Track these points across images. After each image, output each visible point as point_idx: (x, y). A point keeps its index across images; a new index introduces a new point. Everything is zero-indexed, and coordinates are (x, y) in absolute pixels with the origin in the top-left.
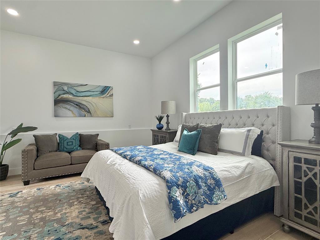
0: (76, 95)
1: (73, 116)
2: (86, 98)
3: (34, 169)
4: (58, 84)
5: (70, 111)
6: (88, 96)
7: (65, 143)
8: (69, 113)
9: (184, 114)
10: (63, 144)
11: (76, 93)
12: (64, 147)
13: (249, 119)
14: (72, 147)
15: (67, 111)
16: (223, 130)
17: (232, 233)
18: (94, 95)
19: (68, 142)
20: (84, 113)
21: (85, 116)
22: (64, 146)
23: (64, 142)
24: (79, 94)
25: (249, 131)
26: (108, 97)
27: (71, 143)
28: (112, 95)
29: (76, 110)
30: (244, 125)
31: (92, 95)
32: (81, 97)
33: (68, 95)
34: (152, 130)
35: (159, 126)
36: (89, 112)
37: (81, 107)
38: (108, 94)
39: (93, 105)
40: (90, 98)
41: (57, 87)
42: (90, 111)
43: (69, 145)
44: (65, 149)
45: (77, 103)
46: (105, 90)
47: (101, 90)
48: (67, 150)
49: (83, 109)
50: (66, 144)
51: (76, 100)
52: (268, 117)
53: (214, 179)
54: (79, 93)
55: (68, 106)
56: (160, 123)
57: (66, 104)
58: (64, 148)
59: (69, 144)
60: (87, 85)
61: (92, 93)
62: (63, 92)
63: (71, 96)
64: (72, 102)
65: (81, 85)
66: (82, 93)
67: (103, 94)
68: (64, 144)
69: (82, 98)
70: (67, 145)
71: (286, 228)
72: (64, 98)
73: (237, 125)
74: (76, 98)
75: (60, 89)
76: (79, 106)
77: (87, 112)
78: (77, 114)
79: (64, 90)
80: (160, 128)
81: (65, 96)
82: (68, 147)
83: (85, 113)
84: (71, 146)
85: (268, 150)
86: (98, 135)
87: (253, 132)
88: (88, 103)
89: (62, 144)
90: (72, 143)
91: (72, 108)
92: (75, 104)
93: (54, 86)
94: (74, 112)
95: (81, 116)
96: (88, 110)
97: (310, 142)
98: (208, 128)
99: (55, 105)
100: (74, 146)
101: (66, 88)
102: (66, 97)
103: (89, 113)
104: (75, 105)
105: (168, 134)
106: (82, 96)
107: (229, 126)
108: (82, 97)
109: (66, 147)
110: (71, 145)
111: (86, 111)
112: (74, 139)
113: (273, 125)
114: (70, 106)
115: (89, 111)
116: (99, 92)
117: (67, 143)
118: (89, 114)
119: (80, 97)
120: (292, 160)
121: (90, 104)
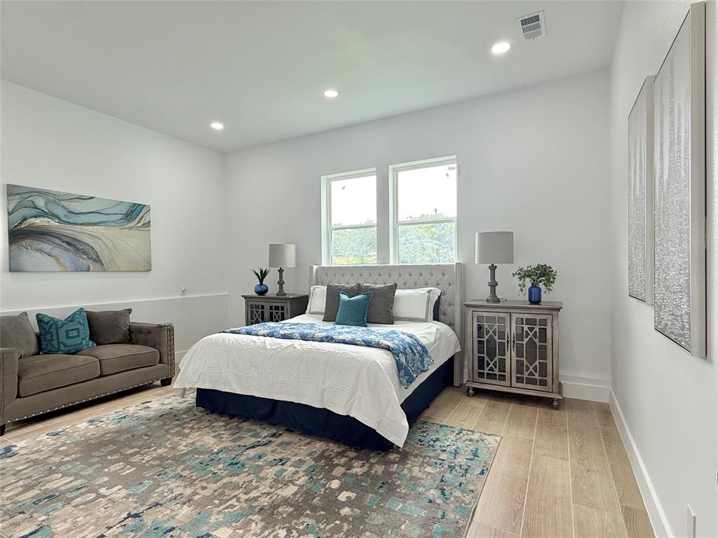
0: (67, 220)
1: (58, 268)
2: (90, 228)
3: (19, 396)
4: (20, 191)
5: (51, 258)
6: (95, 224)
7: (62, 332)
8: (50, 263)
9: (315, 267)
10: (55, 337)
11: (65, 216)
12: (59, 343)
13: (421, 278)
14: (78, 341)
15: (45, 258)
16: (398, 292)
17: (428, 407)
18: (108, 221)
19: (70, 330)
20: (84, 261)
21: (89, 271)
22: (58, 339)
23: (57, 332)
24: (73, 219)
25: (429, 292)
26: (139, 227)
27: (75, 333)
28: (148, 224)
29: (66, 256)
30: (426, 285)
31: (105, 222)
32: (79, 227)
33: (46, 219)
34: (245, 297)
35: (259, 289)
36: (97, 260)
37: (78, 249)
38: (139, 222)
39: (107, 244)
40: (100, 229)
41: (16, 199)
42: (101, 258)
43: (71, 337)
44: (62, 347)
45: (68, 240)
46: (134, 213)
47: (125, 212)
48: (67, 349)
49: (84, 253)
50: (65, 335)
51: (68, 232)
52: (444, 275)
53: (421, 345)
54: (74, 215)
55: (46, 247)
56: (261, 284)
57: (42, 241)
58: (59, 346)
59: (70, 335)
60: (92, 198)
61: (105, 218)
62: (34, 212)
63: (53, 223)
64: (56, 238)
65: (80, 198)
66: (81, 216)
67: (129, 221)
68: (57, 335)
69: (82, 227)
70: (67, 339)
71: (471, 391)
72: (34, 227)
73: (405, 284)
74: (68, 226)
75: (28, 205)
76: (73, 245)
77: (94, 261)
78: (68, 265)
79: (36, 208)
80: (262, 292)
81: (39, 221)
82: (70, 342)
83: (90, 263)
84: (77, 339)
85: (444, 314)
86: (130, 311)
87: (433, 293)
88: (97, 240)
89: (52, 336)
90: (79, 332)
91: (57, 251)
92: (63, 242)
93: (8, 195)
94: (62, 260)
95: (78, 269)
96: (94, 257)
97: (488, 301)
98: (380, 289)
99: (11, 243)
100: (83, 339)
101: (41, 203)
102: (42, 224)
103: (97, 262)
104: (64, 244)
105: (289, 303)
106: (81, 222)
107: (405, 287)
108: (81, 224)
109: (62, 343)
110: (76, 337)
111: (91, 258)
112: (80, 323)
113: (450, 285)
114: (51, 247)
115: (99, 257)
116: (122, 216)
117: (67, 332)
118: (98, 265)
119: (76, 224)
120: (475, 320)
121: (100, 242)
